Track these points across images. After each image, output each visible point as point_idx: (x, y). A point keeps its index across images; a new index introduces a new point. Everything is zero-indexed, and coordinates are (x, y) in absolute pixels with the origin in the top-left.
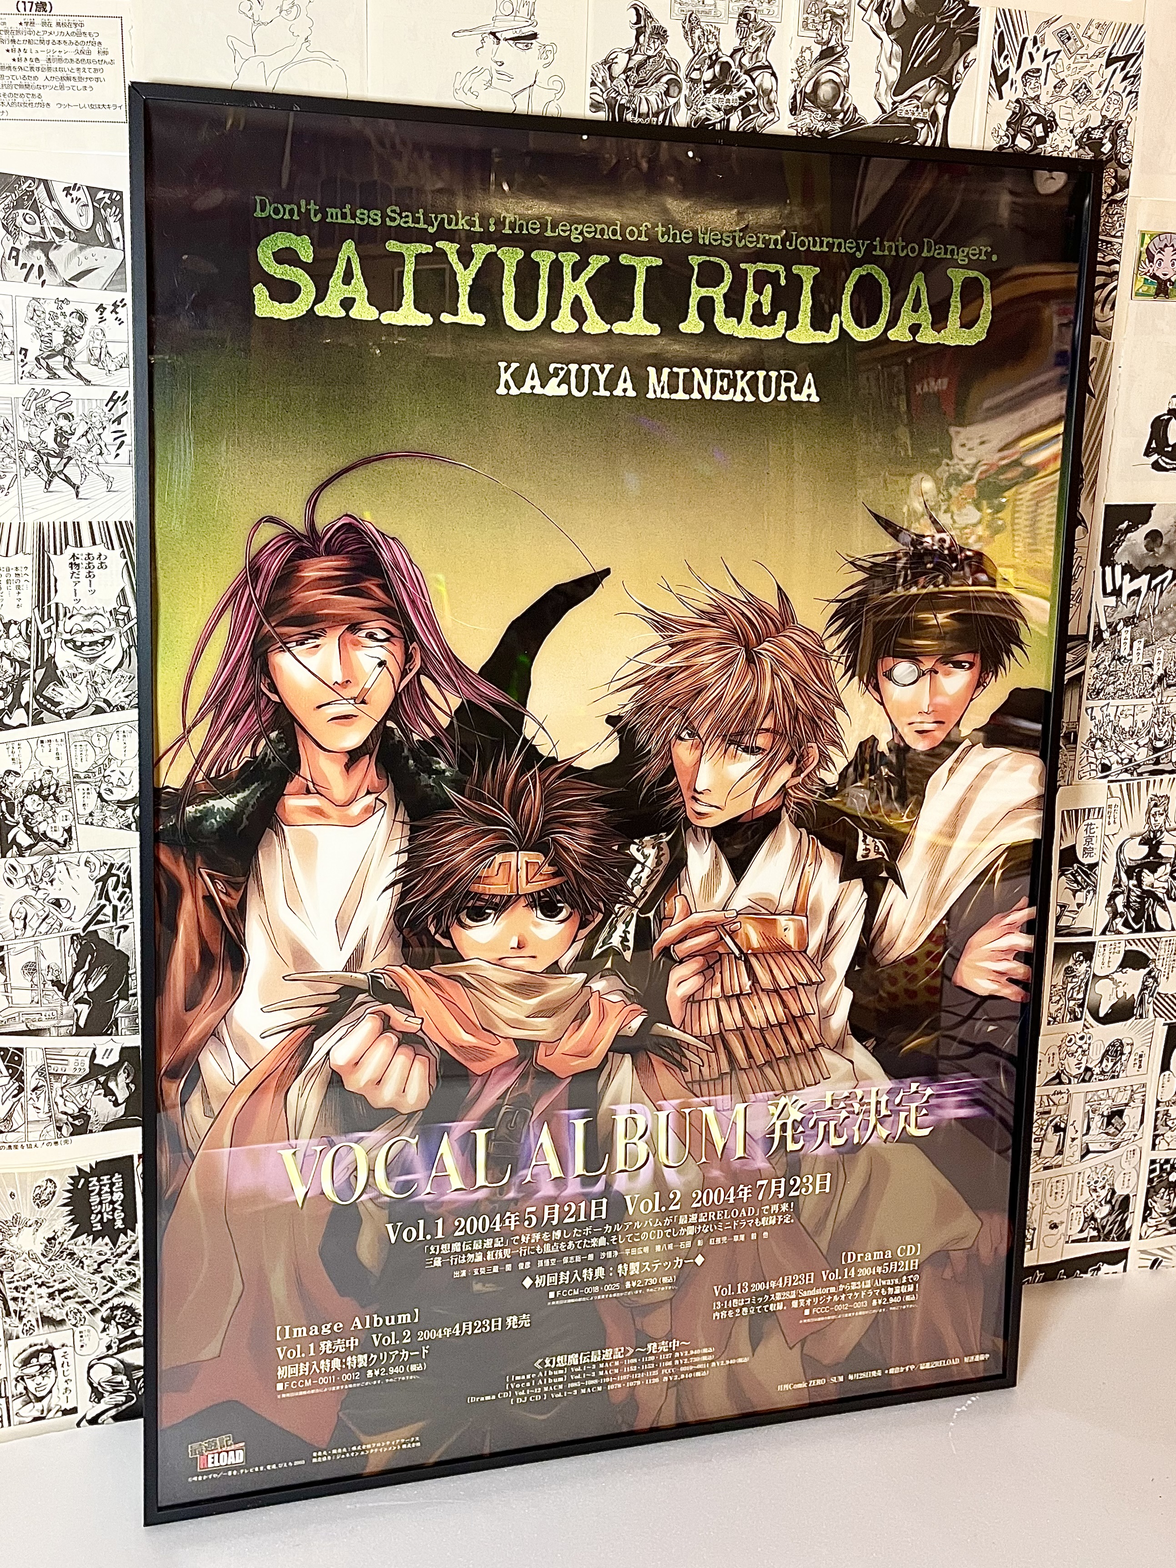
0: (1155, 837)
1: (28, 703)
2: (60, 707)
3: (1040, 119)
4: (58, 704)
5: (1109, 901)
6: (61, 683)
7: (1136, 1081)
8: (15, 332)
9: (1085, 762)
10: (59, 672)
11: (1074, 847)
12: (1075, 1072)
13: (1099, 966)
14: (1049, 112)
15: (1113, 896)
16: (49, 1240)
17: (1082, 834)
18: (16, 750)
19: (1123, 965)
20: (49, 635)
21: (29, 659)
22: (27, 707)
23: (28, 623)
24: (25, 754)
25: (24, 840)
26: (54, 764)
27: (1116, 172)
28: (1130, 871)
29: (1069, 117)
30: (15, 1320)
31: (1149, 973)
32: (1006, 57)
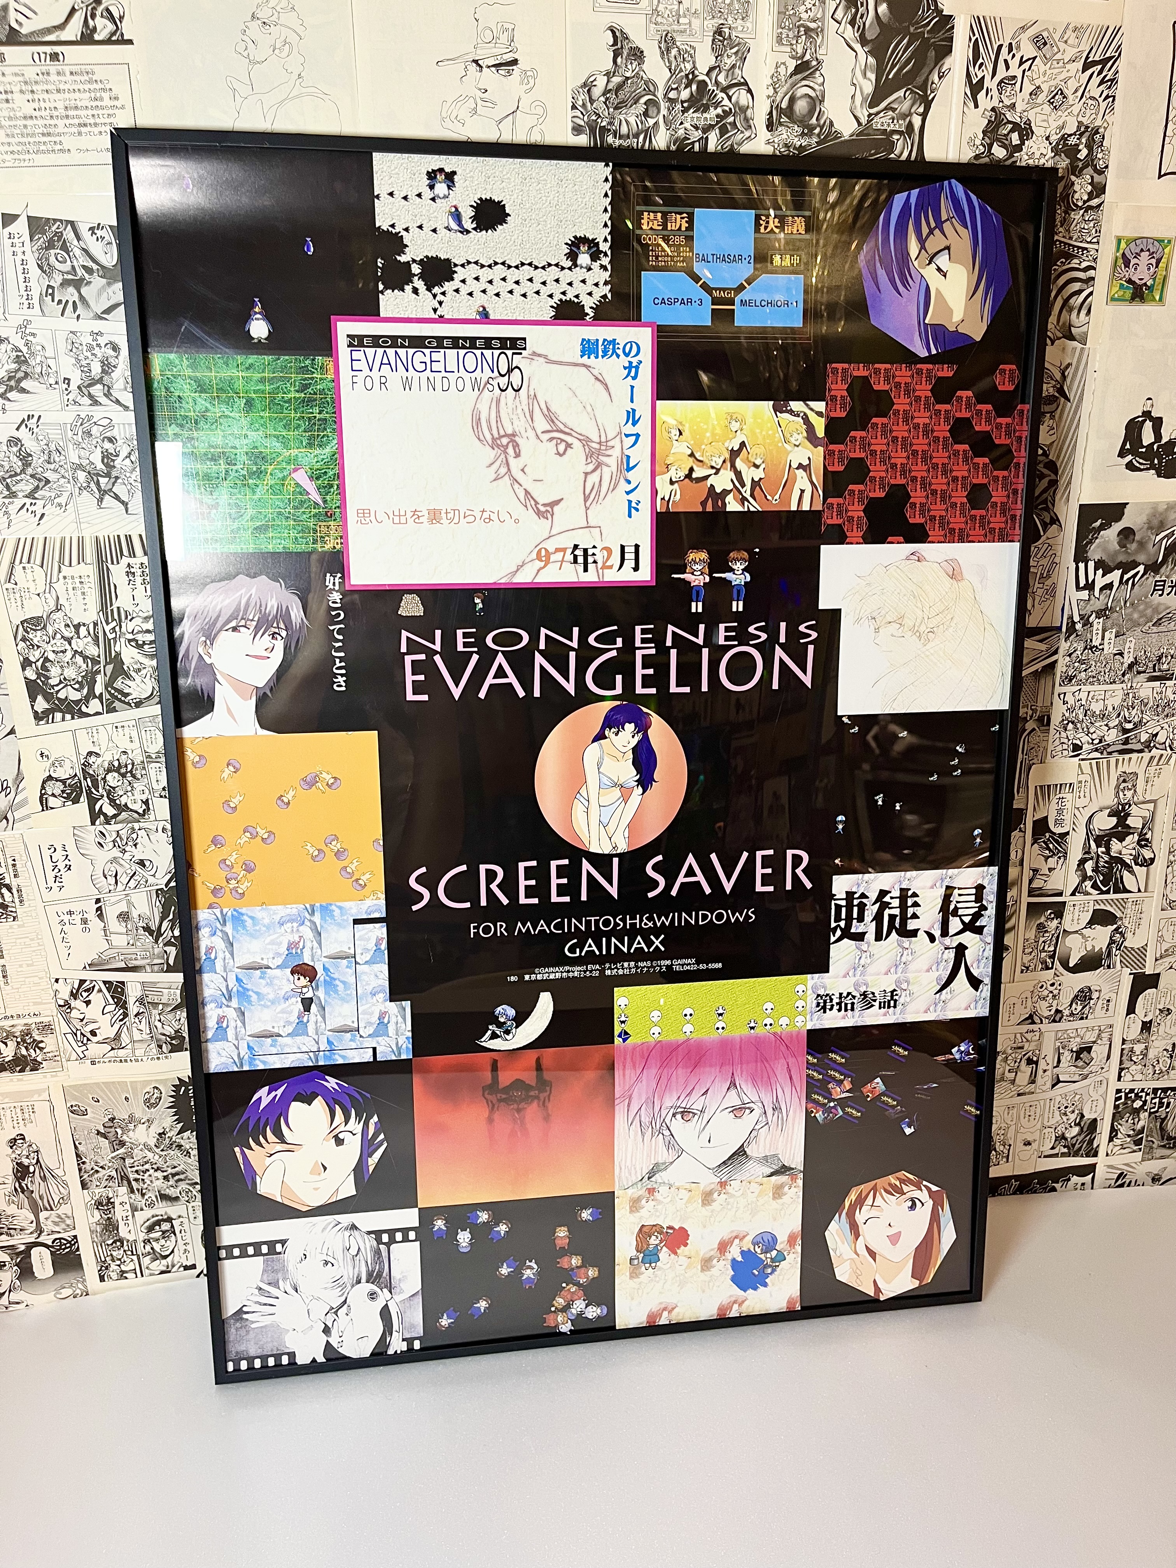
0: (1123, 808)
1: (102, 694)
2: (130, 698)
3: (1016, 127)
4: (127, 695)
5: (1078, 865)
6: (129, 677)
7: (1103, 1022)
8: (58, 365)
9: (1057, 741)
10: (126, 668)
11: (1047, 817)
12: (1046, 1014)
13: (1069, 921)
14: (1024, 120)
15: (1082, 862)
16: (160, 1134)
17: (1054, 806)
18: (95, 734)
19: (1091, 923)
20: (113, 635)
21: (99, 656)
22: (100, 697)
23: (95, 624)
24: (103, 737)
25: (110, 811)
26: (129, 746)
27: (1092, 177)
28: (1099, 840)
29: (1045, 124)
30: (138, 1196)
31: (1116, 930)
32: (982, 64)
